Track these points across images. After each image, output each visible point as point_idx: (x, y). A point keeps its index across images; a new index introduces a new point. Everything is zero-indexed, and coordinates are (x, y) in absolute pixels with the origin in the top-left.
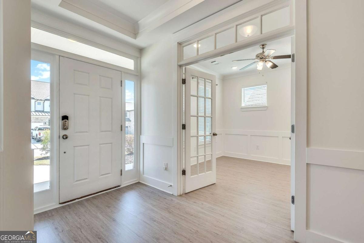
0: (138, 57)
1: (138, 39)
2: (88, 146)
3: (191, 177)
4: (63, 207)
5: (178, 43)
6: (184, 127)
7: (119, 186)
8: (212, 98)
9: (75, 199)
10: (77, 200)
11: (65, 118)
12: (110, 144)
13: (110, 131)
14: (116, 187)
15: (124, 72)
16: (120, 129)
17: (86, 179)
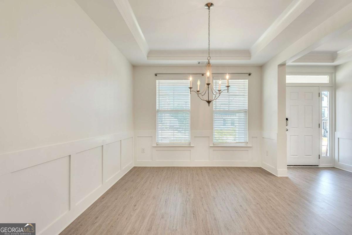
0: (333, 73)
7: (318, 166)
9: (291, 166)
11: (287, 119)
12: (311, 136)
13: (311, 128)
14: (315, 166)
15: (321, 86)
16: (318, 126)
17: (297, 155)
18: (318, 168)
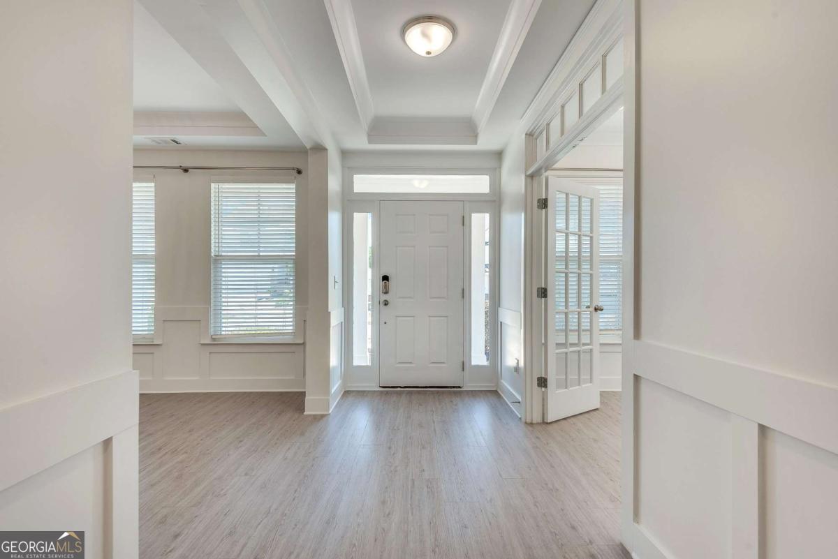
0: (496, 168)
1: (479, 142)
2: (412, 318)
3: (557, 392)
4: (381, 392)
5: (526, 134)
6: (543, 293)
7: (459, 387)
8: (591, 235)
9: (397, 387)
10: (399, 389)
11: (385, 278)
12: (445, 318)
13: (443, 298)
14: (454, 387)
15: (469, 201)
16: (461, 295)
17: (411, 363)
18: (460, 393)
